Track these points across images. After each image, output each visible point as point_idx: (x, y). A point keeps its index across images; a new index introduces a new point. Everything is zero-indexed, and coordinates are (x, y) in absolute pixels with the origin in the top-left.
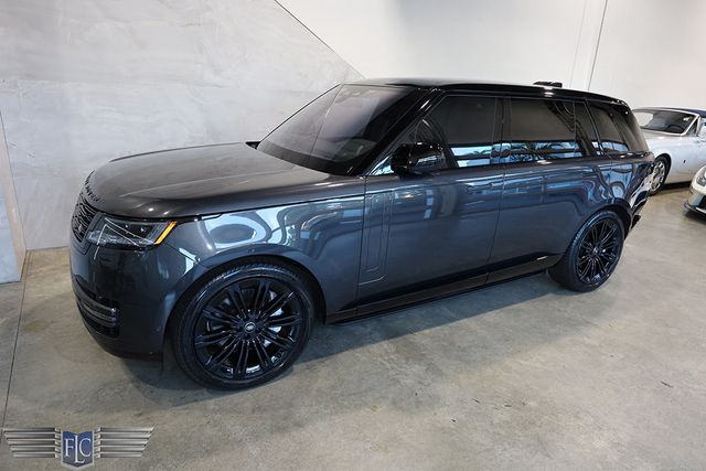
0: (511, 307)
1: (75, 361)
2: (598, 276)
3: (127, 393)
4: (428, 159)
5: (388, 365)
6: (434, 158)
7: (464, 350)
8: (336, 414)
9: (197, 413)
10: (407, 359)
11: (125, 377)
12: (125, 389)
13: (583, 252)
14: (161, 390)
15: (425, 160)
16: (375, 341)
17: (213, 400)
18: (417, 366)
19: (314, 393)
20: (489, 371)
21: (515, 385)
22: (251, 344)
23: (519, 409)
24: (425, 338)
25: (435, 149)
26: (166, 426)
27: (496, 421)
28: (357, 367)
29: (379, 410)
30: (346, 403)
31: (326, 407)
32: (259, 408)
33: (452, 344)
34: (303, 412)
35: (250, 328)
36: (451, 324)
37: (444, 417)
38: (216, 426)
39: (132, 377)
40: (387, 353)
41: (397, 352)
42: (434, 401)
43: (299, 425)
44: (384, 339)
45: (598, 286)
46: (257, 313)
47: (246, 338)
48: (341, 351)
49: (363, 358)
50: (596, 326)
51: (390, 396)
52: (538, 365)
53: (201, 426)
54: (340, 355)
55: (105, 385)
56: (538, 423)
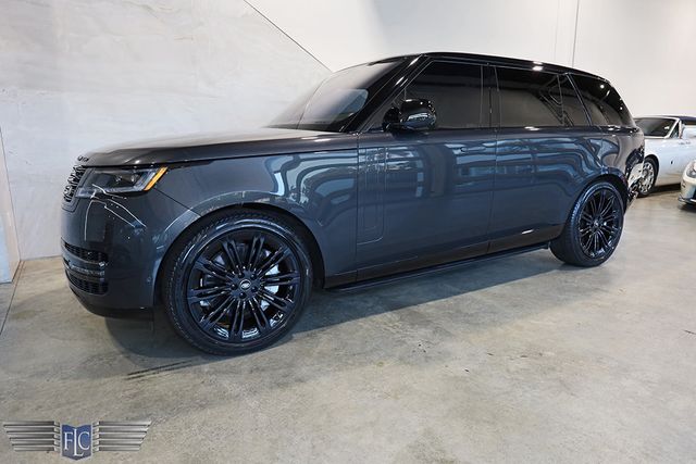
0: (516, 282)
1: (64, 339)
2: (603, 250)
3: (116, 362)
4: (420, 115)
5: (394, 331)
6: (425, 115)
7: (472, 315)
8: (339, 370)
9: (192, 375)
10: (412, 324)
11: (115, 350)
12: (115, 359)
13: (584, 224)
14: (152, 359)
15: (416, 116)
16: (377, 313)
17: (207, 365)
18: (423, 330)
19: (315, 354)
20: (500, 330)
21: (530, 340)
22: (248, 304)
23: (536, 359)
24: (429, 308)
25: (426, 105)
26: (157, 387)
27: (512, 369)
28: (360, 333)
29: (386, 365)
30: (350, 362)
31: (329, 365)
32: (257, 369)
33: (458, 311)
34: (304, 371)
35: (246, 286)
36: (455, 297)
37: (456, 368)
38: (210, 385)
39: (123, 349)
40: (391, 321)
41: (401, 319)
42: (443, 356)
43: (300, 381)
44: (387, 311)
45: (604, 261)
46: (252, 270)
47: (241, 297)
48: (342, 322)
49: (366, 326)
50: (607, 291)
51: (397, 354)
52: (551, 323)
53: (195, 386)
54: (341, 325)
55: (94, 356)
56: (558, 369)
